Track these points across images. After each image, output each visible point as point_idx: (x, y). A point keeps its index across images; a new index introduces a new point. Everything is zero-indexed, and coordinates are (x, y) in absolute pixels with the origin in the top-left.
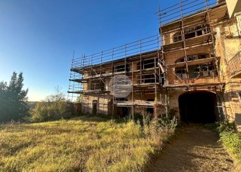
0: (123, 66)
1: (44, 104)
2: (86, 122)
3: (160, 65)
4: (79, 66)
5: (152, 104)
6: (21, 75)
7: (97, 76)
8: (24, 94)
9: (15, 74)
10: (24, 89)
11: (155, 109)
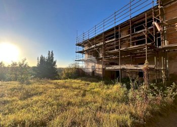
0: (113, 34)
1: (68, 69)
2: (83, 82)
3: (156, 24)
4: (81, 41)
5: (141, 67)
6: (52, 52)
7: (93, 47)
8: (55, 63)
9: (49, 52)
10: (54, 60)
11: (145, 73)
